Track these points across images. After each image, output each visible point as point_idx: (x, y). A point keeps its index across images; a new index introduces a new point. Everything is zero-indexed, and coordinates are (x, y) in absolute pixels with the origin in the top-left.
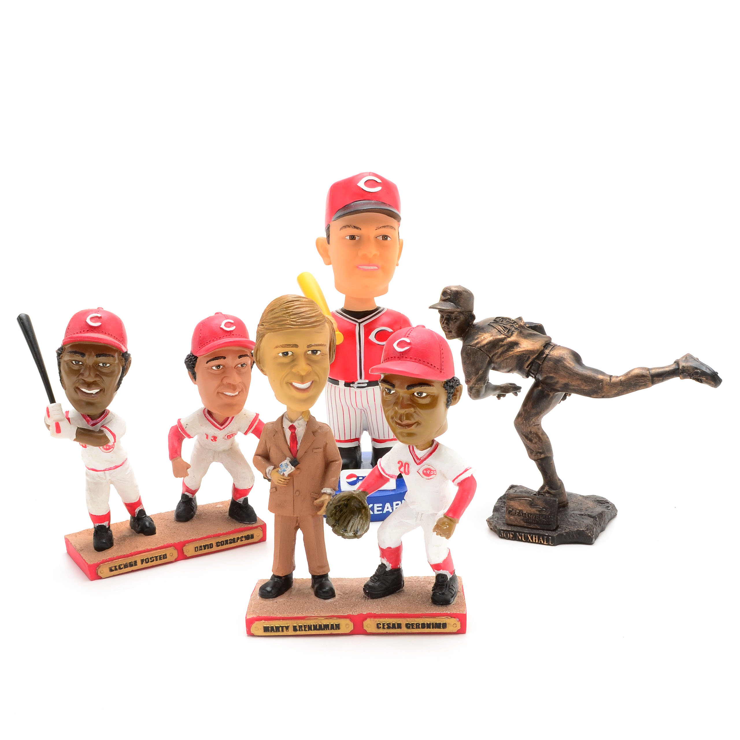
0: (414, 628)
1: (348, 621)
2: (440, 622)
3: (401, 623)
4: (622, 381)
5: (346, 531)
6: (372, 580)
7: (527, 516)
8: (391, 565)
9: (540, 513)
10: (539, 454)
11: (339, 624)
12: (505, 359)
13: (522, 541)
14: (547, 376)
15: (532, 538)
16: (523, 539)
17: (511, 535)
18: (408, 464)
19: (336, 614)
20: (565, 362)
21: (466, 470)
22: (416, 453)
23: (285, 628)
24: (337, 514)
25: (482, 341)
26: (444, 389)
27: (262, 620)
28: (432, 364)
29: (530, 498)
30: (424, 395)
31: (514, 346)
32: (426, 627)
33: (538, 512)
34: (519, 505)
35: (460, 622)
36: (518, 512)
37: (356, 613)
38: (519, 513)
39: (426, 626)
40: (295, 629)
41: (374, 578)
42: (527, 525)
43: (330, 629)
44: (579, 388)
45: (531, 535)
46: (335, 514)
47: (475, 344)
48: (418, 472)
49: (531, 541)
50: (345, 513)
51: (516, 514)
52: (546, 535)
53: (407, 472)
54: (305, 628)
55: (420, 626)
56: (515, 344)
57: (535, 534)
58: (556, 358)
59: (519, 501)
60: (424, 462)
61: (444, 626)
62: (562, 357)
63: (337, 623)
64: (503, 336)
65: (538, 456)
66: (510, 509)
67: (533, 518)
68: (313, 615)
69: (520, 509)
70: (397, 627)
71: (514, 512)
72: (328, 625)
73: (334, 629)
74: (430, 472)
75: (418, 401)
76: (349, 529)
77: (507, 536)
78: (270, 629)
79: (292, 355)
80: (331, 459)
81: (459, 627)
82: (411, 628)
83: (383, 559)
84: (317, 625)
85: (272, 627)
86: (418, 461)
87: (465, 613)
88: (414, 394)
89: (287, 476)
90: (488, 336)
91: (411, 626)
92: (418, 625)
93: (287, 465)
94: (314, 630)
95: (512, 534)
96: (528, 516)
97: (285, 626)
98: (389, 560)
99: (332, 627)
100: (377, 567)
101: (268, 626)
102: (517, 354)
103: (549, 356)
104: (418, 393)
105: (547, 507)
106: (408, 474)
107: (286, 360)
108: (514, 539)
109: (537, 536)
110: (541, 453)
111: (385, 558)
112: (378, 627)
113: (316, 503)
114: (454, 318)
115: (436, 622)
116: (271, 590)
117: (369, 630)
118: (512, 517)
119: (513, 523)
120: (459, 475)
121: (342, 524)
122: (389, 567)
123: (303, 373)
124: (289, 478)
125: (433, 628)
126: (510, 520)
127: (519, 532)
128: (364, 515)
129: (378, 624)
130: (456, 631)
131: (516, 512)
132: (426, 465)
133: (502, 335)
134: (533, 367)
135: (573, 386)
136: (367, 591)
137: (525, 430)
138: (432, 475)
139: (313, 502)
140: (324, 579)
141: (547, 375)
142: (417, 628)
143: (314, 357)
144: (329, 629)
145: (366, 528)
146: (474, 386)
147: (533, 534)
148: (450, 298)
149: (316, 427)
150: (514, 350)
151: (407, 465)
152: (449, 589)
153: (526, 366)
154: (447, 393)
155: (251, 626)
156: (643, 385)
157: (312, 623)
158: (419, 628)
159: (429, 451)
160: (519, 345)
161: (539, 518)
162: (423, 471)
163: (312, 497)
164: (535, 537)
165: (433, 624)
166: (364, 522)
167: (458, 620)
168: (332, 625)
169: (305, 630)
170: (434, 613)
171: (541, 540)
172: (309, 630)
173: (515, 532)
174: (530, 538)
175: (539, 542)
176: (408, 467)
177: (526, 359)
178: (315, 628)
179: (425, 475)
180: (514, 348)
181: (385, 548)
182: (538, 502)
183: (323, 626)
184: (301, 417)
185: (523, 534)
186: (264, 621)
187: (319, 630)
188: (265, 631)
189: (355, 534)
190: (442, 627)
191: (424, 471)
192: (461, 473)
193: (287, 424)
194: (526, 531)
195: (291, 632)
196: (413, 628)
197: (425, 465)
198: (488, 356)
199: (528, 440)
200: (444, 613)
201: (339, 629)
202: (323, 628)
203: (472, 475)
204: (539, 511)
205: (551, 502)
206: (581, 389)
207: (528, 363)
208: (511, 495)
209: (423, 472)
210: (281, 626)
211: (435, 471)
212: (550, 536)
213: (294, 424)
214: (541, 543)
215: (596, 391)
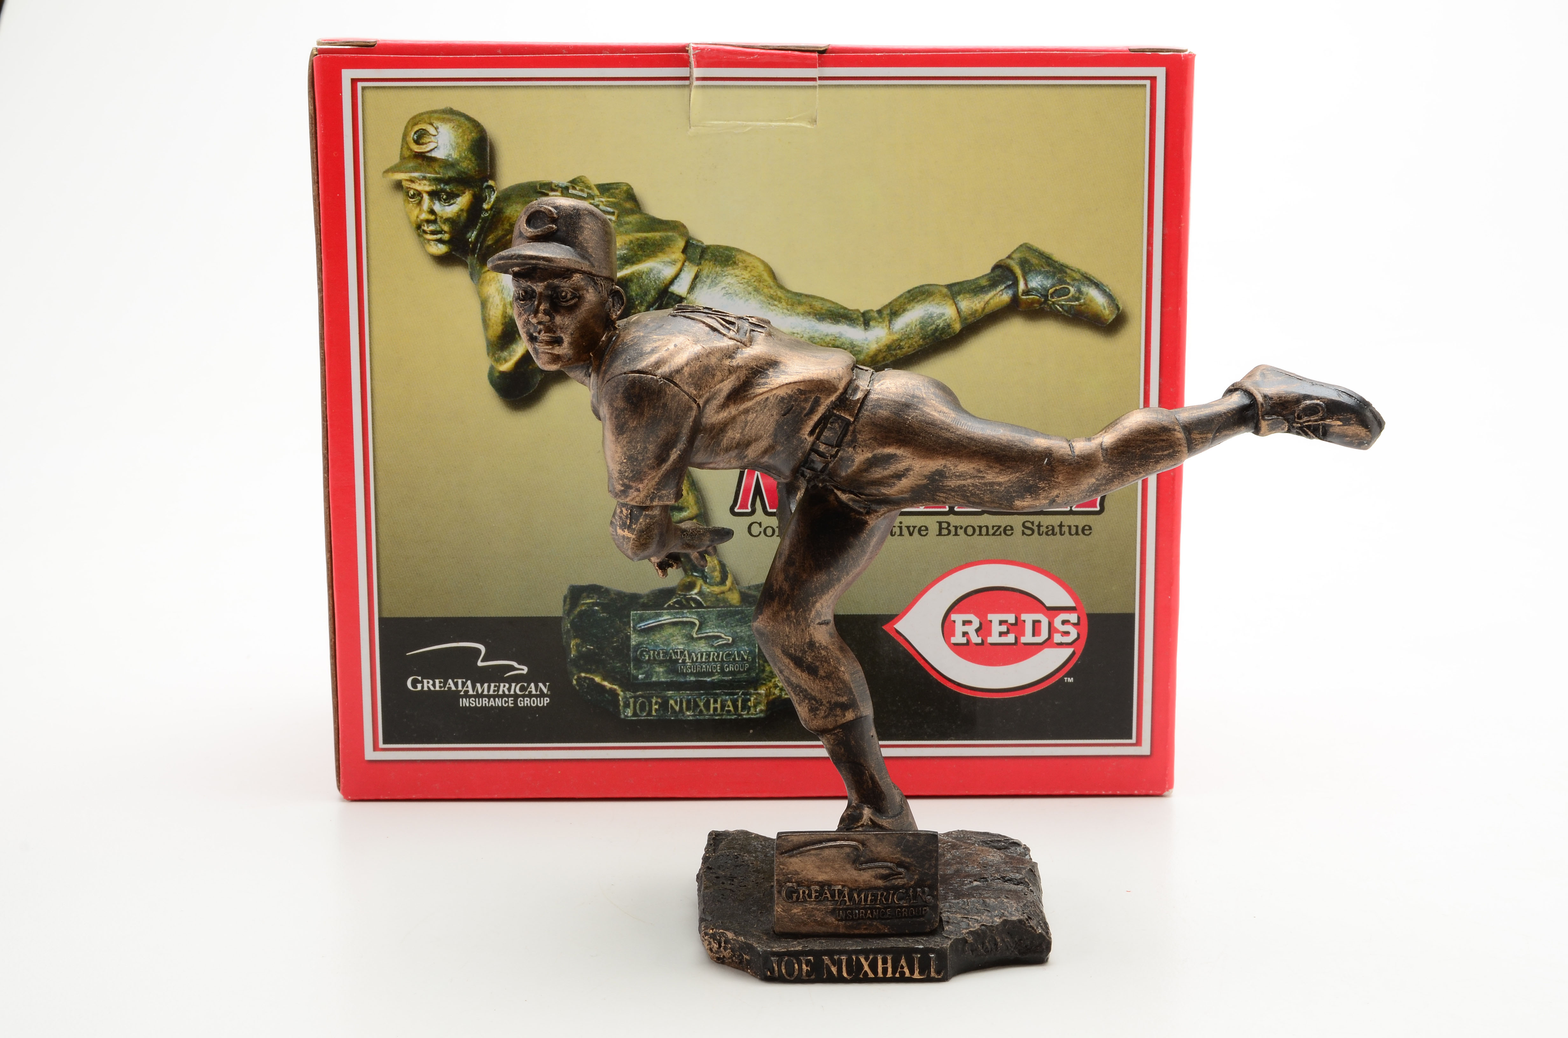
4: (1106, 450)
7: (846, 899)
9: (887, 884)
10: (838, 712)
12: (739, 414)
13: (840, 980)
14: (874, 457)
15: (873, 966)
16: (845, 974)
17: (804, 966)
20: (927, 410)
25: (672, 355)
29: (852, 840)
31: (767, 369)
33: (880, 883)
34: (818, 867)
36: (816, 891)
38: (821, 893)
42: (846, 927)
44: (977, 481)
45: (871, 957)
47: (652, 366)
49: (871, 975)
51: (810, 896)
52: (917, 951)
56: (769, 364)
57: (884, 951)
58: (897, 399)
59: (817, 855)
62: (913, 396)
64: (732, 342)
65: (836, 716)
66: (790, 884)
67: (866, 900)
69: (821, 877)
71: (804, 892)
77: (790, 972)
90: (688, 342)
95: (808, 963)
96: (851, 898)
102: (782, 393)
103: (873, 396)
105: (908, 860)
108: (813, 977)
109: (889, 958)
110: (845, 707)
114: (569, 296)
118: (796, 910)
119: (804, 929)
126: (791, 921)
127: (830, 953)
131: (810, 890)
133: (725, 339)
134: (826, 433)
135: (960, 476)
137: (793, 640)
141: (875, 452)
146: (648, 503)
147: (877, 951)
148: (557, 230)
150: (768, 380)
153: (809, 429)
156: (1166, 455)
160: (782, 367)
161: (887, 899)
164: (885, 962)
171: (902, 967)
173: (818, 954)
174: (866, 968)
175: (897, 975)
177: (808, 406)
180: (767, 376)
182: (879, 849)
185: (844, 958)
194: (851, 945)
198: (695, 402)
199: (803, 671)
204: (884, 877)
205: (921, 843)
206: (985, 484)
207: (816, 418)
208: (790, 838)
212: (932, 950)
214: (903, 979)
215: (1031, 487)
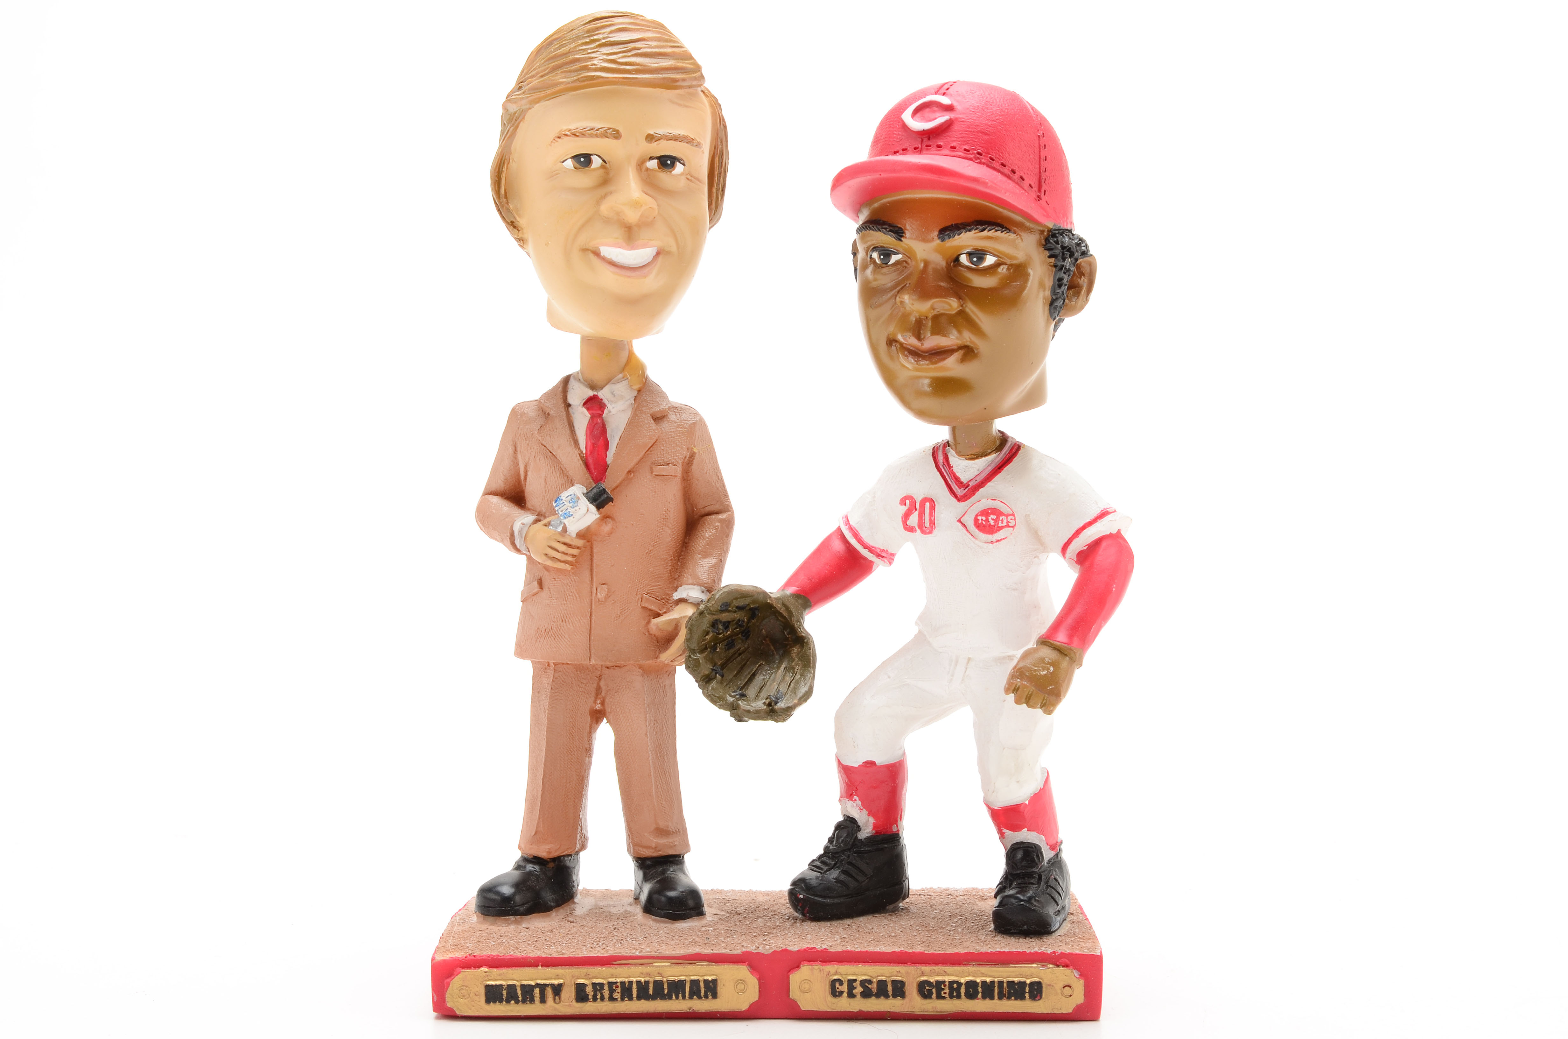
0: (944, 998)
1: (743, 971)
2: (1022, 979)
3: (904, 980)
5: (743, 695)
6: (816, 866)
8: (872, 820)
11: (714, 982)
18: (932, 501)
19: (707, 951)
21: (1103, 514)
22: (955, 469)
23: (549, 992)
24: (718, 650)
26: (1047, 253)
27: (479, 967)
28: (1016, 168)
30: (990, 260)
32: (980, 995)
35: (1082, 982)
37: (767, 947)
39: (980, 990)
40: (581, 995)
41: (822, 862)
43: (687, 994)
46: (714, 648)
48: (959, 521)
50: (740, 654)
53: (927, 525)
54: (612, 991)
55: (963, 990)
60: (978, 494)
61: (1036, 990)
63: (710, 978)
68: (637, 953)
70: (890, 993)
72: (681, 984)
73: (700, 997)
74: (996, 521)
75: (970, 280)
76: (751, 691)
78: (504, 992)
79: (602, 167)
80: (702, 504)
81: (1078, 997)
82: (934, 996)
83: (849, 803)
84: (647, 982)
85: (511, 988)
86: (960, 492)
87: (1099, 954)
88: (957, 260)
89: (574, 535)
91: (934, 990)
92: (955, 986)
93: (575, 500)
94: (639, 998)
97: (552, 985)
98: (867, 805)
99: (694, 990)
100: (829, 831)
101: (498, 983)
104: (970, 254)
106: (930, 532)
107: (585, 179)
111: (855, 797)
112: (835, 993)
113: (657, 625)
115: (1011, 979)
116: (514, 895)
117: (806, 1004)
120: (1084, 528)
121: (731, 681)
122: (867, 827)
123: (632, 216)
124: (580, 543)
125: (1001, 997)
128: (797, 660)
129: (835, 980)
130: (1070, 1011)
132: (984, 501)
136: (801, 896)
138: (1002, 527)
139: (649, 622)
140: (672, 870)
142: (951, 996)
143: (664, 177)
144: (684, 997)
145: (803, 690)
149: (664, 406)
151: (928, 504)
152: (1048, 886)
154: (1055, 266)
155: (448, 984)
157: (633, 975)
158: (959, 997)
159: (992, 461)
162: (977, 515)
163: (644, 608)
165: (1001, 983)
166: (798, 676)
167: (1077, 974)
168: (695, 983)
169: (612, 999)
170: (1003, 950)
172: (622, 999)
176: (933, 508)
178: (643, 992)
179: (980, 530)
181: (857, 766)
183: (666, 986)
184: (621, 376)
186: (486, 970)
187: (653, 997)
188: (488, 1000)
189: (770, 705)
190: (1027, 995)
191: (979, 518)
192: (1088, 520)
193: (578, 395)
195: (568, 1004)
196: (939, 997)
197: (982, 500)
200: (1036, 952)
201: (715, 996)
202: (666, 992)
203: (1119, 531)
209: (976, 520)
210: (538, 985)
211: (1013, 515)
213: (601, 394)
